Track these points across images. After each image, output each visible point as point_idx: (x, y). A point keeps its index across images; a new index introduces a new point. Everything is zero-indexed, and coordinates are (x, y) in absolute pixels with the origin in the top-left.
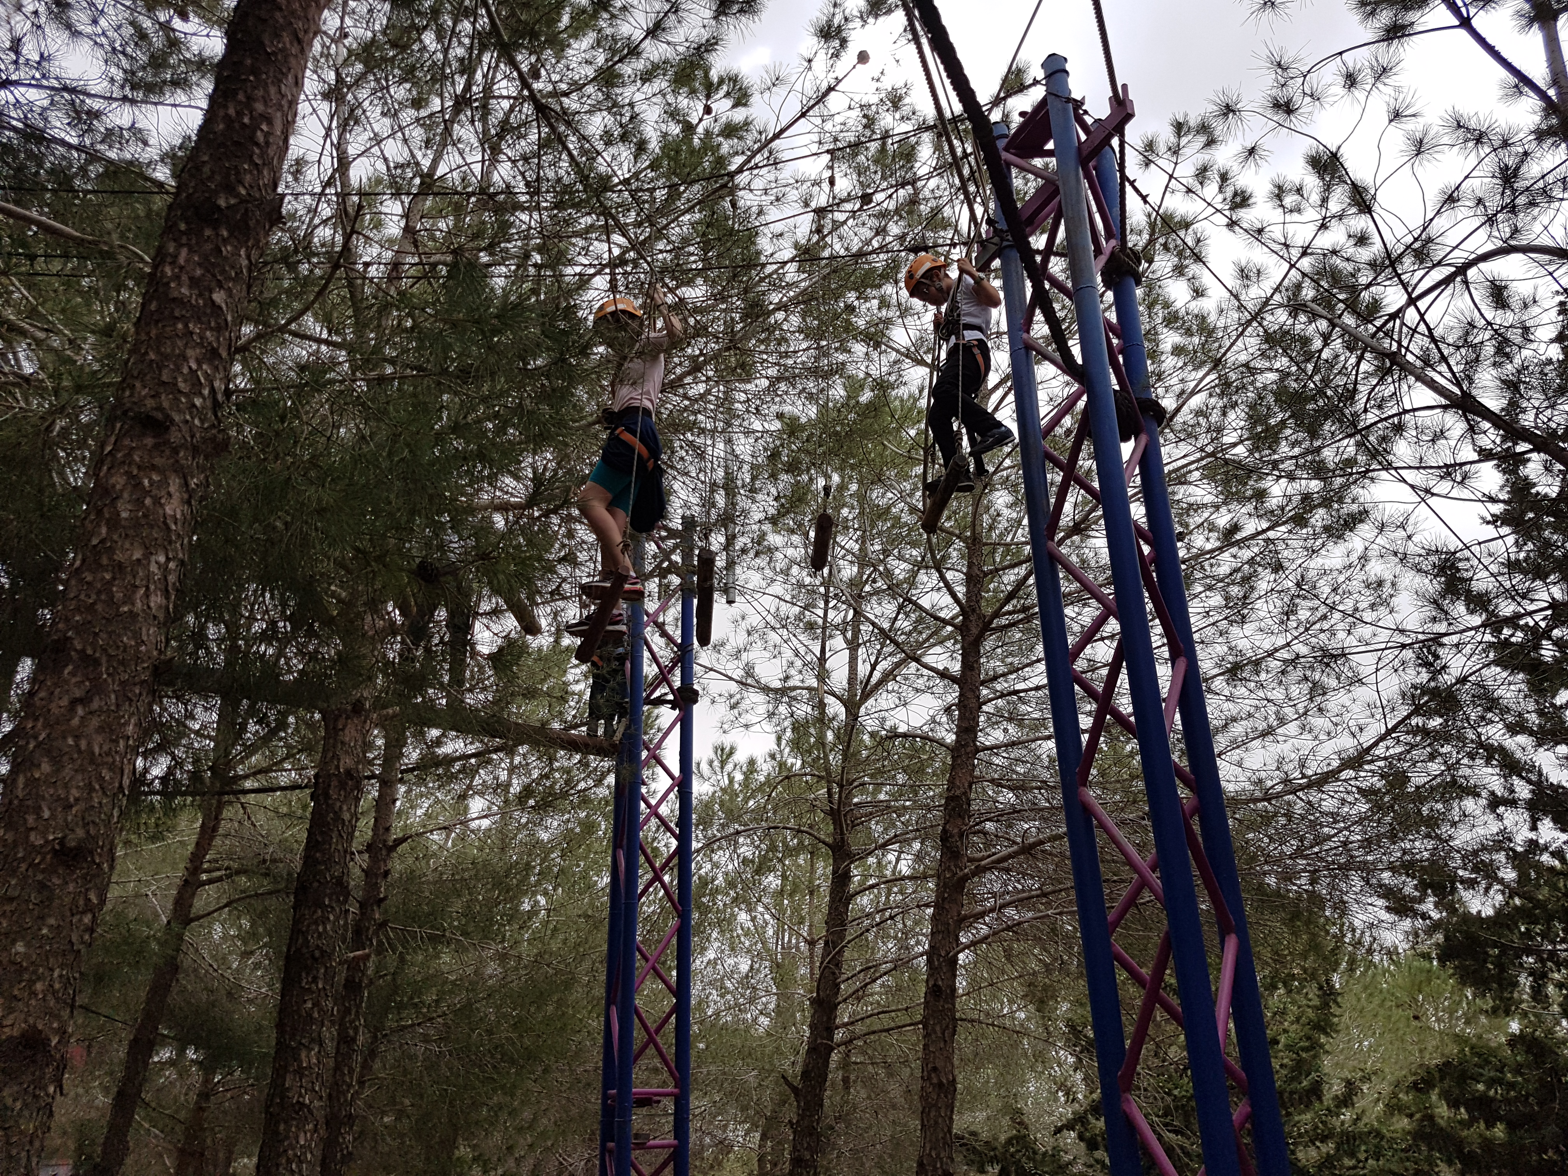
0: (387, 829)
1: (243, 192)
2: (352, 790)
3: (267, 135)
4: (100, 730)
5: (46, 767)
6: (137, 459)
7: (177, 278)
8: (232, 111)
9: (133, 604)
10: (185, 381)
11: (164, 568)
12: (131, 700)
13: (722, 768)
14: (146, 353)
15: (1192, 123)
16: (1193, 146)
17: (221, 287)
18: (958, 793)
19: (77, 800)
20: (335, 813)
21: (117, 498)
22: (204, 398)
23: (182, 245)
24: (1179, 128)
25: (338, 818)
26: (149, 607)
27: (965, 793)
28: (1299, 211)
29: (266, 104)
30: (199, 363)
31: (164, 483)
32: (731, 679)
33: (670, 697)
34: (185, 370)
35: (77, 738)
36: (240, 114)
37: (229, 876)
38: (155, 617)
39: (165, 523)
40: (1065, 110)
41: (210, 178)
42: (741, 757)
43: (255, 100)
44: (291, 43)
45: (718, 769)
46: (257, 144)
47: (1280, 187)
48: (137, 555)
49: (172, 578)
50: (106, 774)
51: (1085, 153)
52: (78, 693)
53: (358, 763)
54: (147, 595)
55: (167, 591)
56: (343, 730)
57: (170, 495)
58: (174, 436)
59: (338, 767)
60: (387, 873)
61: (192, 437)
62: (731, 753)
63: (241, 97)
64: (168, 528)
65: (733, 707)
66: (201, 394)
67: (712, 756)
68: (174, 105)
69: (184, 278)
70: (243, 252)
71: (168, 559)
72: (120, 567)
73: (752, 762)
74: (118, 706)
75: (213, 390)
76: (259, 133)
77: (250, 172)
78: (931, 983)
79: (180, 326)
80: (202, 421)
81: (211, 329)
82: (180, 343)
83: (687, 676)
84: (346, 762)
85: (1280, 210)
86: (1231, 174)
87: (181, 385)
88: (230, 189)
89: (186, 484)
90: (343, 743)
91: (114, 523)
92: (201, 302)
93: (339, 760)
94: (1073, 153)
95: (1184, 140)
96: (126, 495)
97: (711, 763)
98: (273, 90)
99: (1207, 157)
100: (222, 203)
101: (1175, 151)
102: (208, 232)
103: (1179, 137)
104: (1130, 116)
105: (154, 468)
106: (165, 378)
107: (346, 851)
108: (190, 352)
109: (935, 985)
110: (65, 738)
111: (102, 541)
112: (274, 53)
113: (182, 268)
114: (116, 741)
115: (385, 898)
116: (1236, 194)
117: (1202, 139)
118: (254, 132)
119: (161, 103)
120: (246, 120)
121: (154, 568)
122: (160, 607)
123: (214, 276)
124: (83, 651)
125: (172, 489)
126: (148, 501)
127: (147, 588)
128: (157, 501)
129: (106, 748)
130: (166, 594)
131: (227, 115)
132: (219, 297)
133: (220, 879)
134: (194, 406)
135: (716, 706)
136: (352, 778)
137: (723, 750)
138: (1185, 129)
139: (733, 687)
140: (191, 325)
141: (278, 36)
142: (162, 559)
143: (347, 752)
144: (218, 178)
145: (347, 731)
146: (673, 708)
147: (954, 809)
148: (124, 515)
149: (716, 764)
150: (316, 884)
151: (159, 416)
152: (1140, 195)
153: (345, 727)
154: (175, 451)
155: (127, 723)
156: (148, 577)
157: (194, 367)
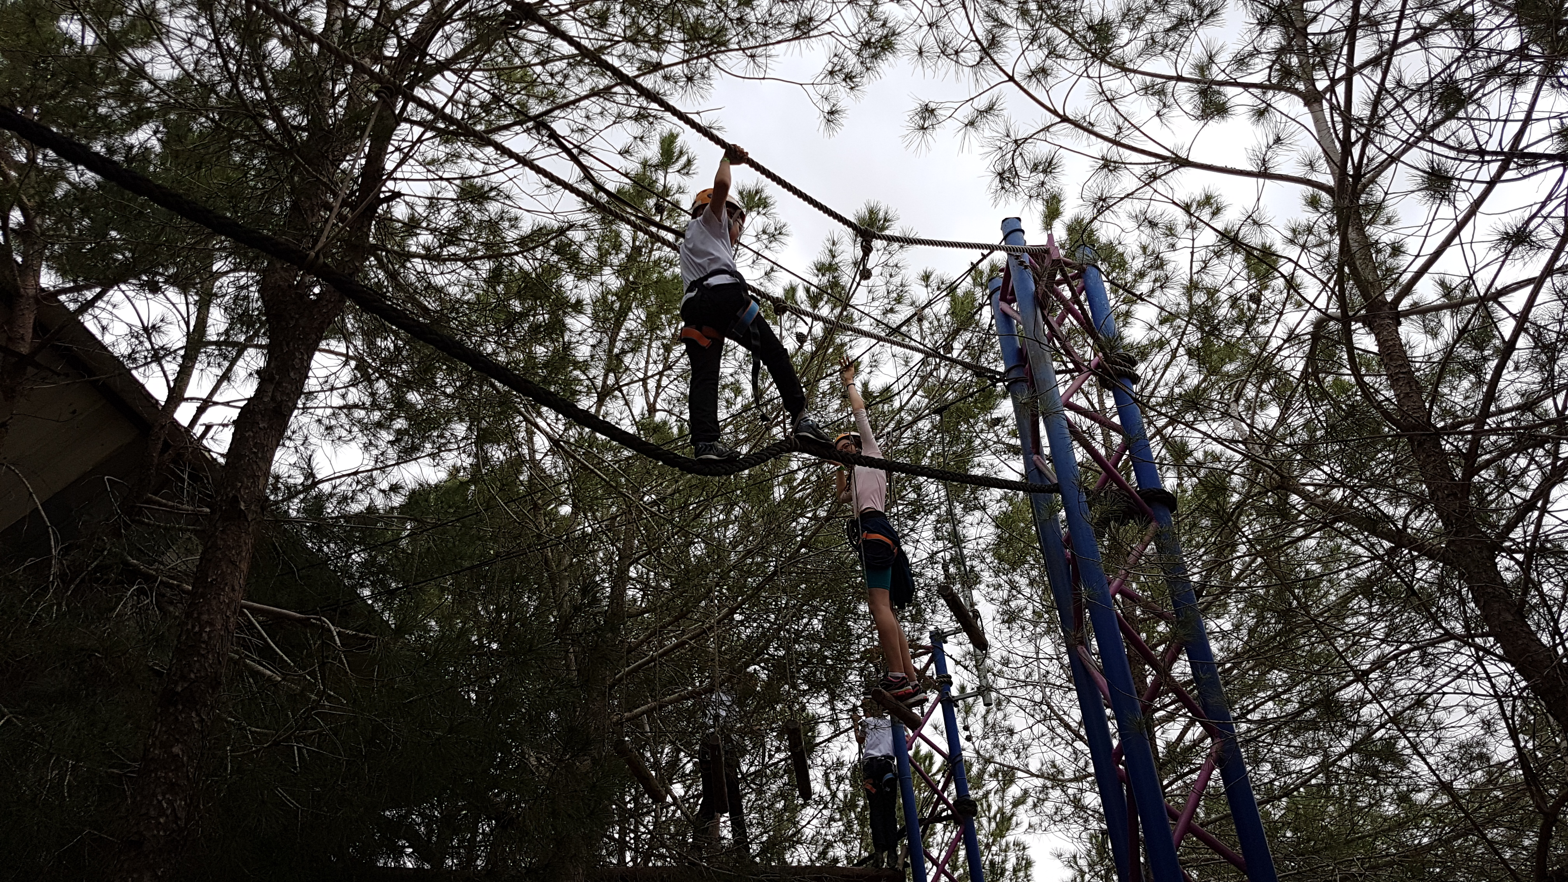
1: (192, 676)
7: (154, 744)
8: (190, 627)
17: (177, 741)
22: (167, 817)
29: (209, 614)
34: (155, 802)
36: (193, 627)
46: (204, 642)
69: (158, 743)
70: (193, 715)
77: (198, 662)
79: (153, 775)
80: (165, 831)
81: (172, 771)
82: (152, 786)
83: (962, 787)
87: (152, 813)
88: (184, 678)
92: (165, 756)
98: (214, 602)
100: (179, 689)
108: (159, 790)
132: (176, 750)
157: (160, 798)
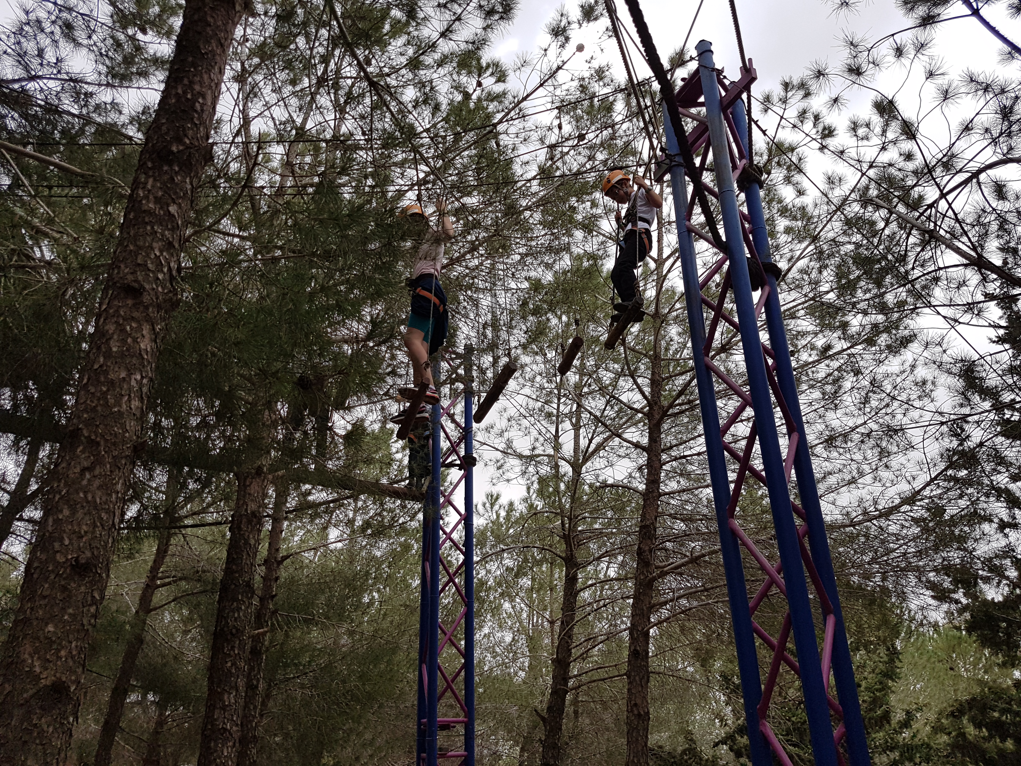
0: (277, 550)
1: (188, 142)
2: (256, 525)
3: (202, 105)
4: (100, 487)
5: (66, 512)
6: (122, 313)
7: (146, 197)
8: (180, 91)
9: (120, 406)
10: (152, 263)
11: (140, 383)
12: (119, 468)
13: (492, 508)
14: (127, 246)
15: (795, 82)
16: (796, 97)
17: (174, 202)
18: (648, 523)
19: (86, 532)
20: (245, 539)
21: (110, 339)
22: (164, 274)
23: (150, 177)
24: (786, 86)
25: (247, 542)
26: (131, 408)
27: (652, 523)
28: (867, 139)
29: (201, 86)
30: (161, 251)
31: (139, 329)
32: (497, 450)
33: (458, 462)
34: (153, 256)
35: (85, 493)
36: (185, 93)
37: (175, 582)
38: (134, 415)
39: (140, 354)
40: (711, 76)
41: (166, 134)
42: (504, 501)
43: (194, 83)
44: (217, 47)
45: (489, 509)
46: (196, 111)
47: (854, 123)
48: (123, 375)
49: (145, 390)
50: (104, 516)
51: (725, 103)
52: (86, 464)
53: (259, 507)
54: (129, 400)
55: (142, 398)
56: (249, 486)
57: (143, 336)
58: (146, 298)
59: (246, 510)
60: (277, 579)
61: (157, 299)
62: (497, 498)
63: (186, 81)
64: (143, 358)
65: (499, 468)
66: (162, 271)
67: (486, 500)
68: (139, 88)
69: (151, 197)
70: (188, 180)
71: (142, 377)
72: (112, 383)
73: (511, 504)
74: (111, 471)
75: (170, 269)
76: (197, 104)
77: (192, 129)
78: (633, 648)
79: (149, 228)
80: (163, 289)
81: (169, 230)
82: (149, 239)
83: (469, 448)
84: (252, 506)
85: (855, 138)
86: (821, 116)
87: (150, 266)
88: (179, 140)
89: (154, 329)
90: (250, 494)
91: (108, 355)
92: (162, 212)
93: (247, 505)
94: (717, 104)
95: (790, 94)
96: (115, 337)
97: (484, 505)
98: (206, 77)
99: (806, 104)
100: (174, 149)
101: (784, 101)
102: (165, 168)
103: (787, 92)
104: (754, 79)
105: (133, 319)
106: (139, 261)
107: (252, 564)
108: (155, 245)
109: (635, 650)
110: (78, 494)
111: (101, 366)
112: (206, 53)
113: (149, 191)
114: (110, 495)
115: (276, 595)
116: (824, 129)
117: (801, 93)
118: (194, 104)
119: (130, 87)
120: (189, 96)
121: (133, 383)
122: (138, 408)
123: (170, 195)
124: (89, 437)
125: (144, 332)
126: (129, 340)
127: (129, 395)
128: (135, 340)
129: (104, 499)
130: (141, 399)
131: (177, 93)
132: (173, 209)
133: (169, 583)
134: (158, 279)
135: (488, 467)
136: (255, 516)
137: (492, 496)
138: (790, 86)
139: (499, 455)
140: (156, 227)
141: (209, 42)
142: (139, 377)
143: (252, 500)
144: (171, 133)
145: (252, 486)
146: (460, 469)
147: (645, 533)
148: (115, 349)
149: (488, 505)
150: (233, 586)
151: (136, 285)
152: (762, 130)
153: (251, 483)
154: (147, 308)
155: (117, 483)
156: (130, 389)
157: (158, 254)
